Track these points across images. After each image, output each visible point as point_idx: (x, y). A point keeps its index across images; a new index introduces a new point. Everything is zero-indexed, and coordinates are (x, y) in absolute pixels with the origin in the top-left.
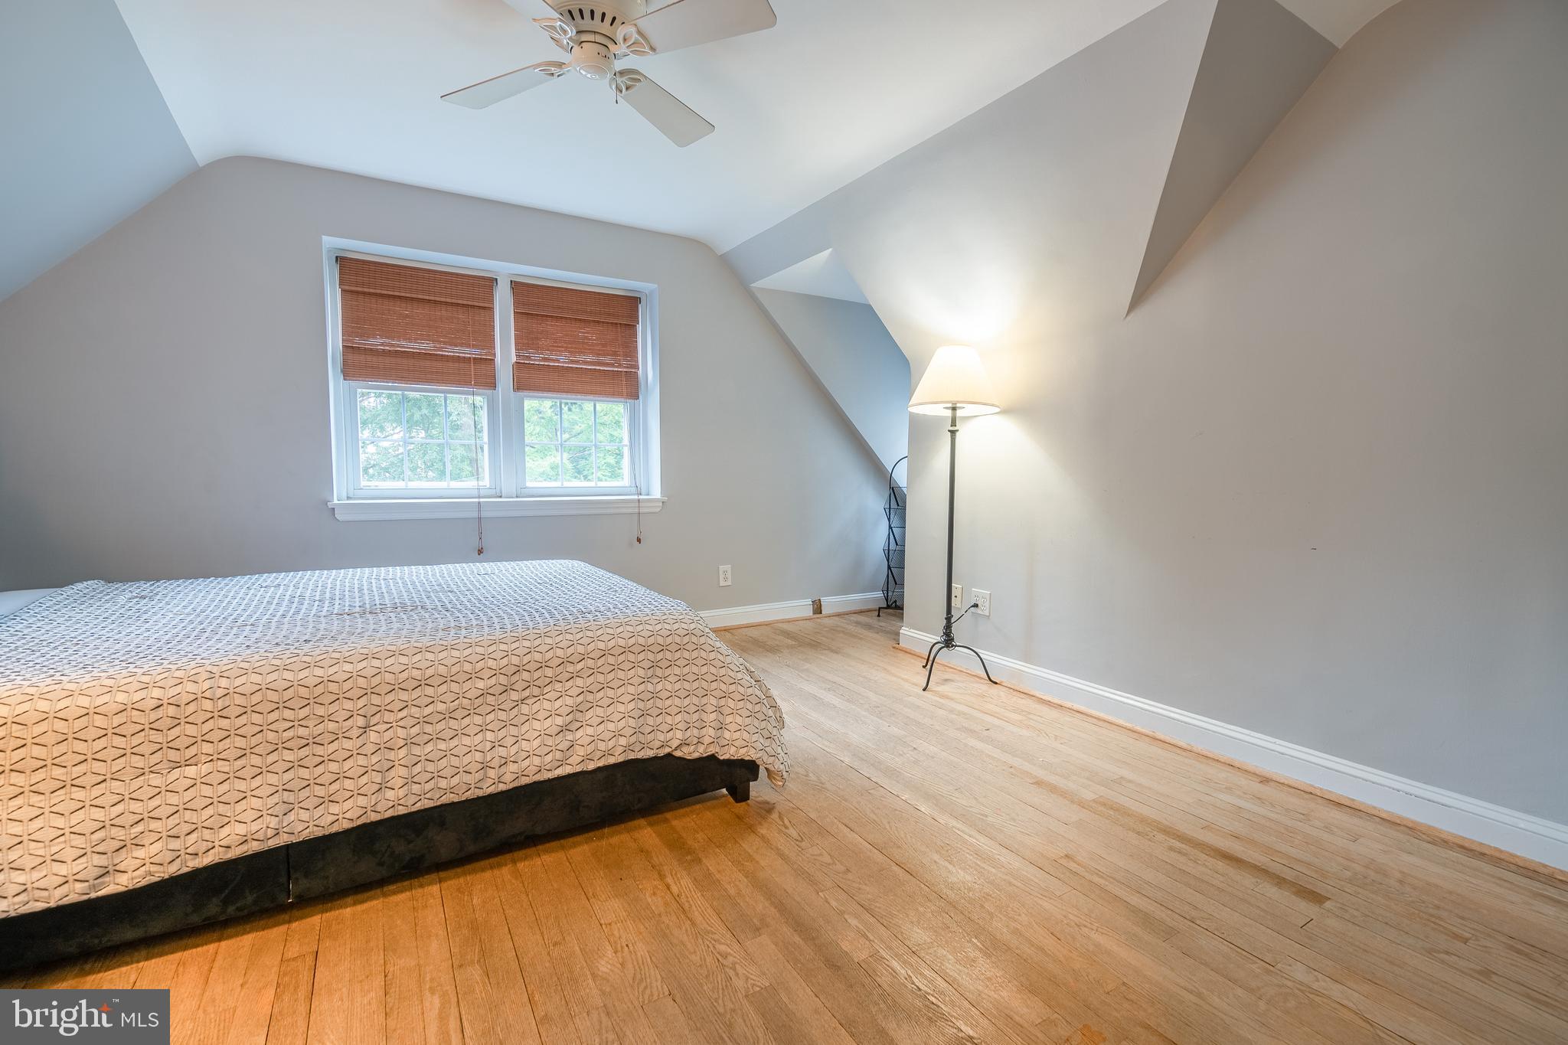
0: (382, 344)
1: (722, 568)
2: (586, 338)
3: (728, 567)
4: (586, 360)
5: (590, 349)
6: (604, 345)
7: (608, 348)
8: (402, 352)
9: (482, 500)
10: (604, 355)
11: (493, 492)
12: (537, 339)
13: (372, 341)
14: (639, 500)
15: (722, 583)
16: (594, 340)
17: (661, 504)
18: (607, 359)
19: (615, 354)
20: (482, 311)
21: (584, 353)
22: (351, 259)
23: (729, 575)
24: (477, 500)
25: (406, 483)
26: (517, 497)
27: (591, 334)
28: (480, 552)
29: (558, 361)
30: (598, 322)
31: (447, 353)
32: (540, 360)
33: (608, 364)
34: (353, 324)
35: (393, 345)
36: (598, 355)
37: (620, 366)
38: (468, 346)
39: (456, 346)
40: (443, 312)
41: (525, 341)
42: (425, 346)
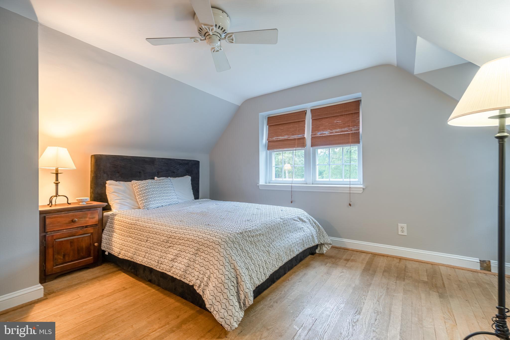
0: (276, 139)
1: (400, 225)
2: (337, 123)
3: (405, 225)
4: (336, 131)
5: (338, 127)
6: (344, 124)
7: (346, 124)
8: (281, 140)
9: (293, 185)
10: (344, 128)
11: (305, 182)
12: (319, 127)
13: (274, 138)
14: (350, 188)
15: (400, 233)
16: (340, 123)
17: (362, 190)
18: (346, 129)
19: (349, 126)
20: (302, 122)
21: (336, 129)
22: (271, 117)
23: (405, 229)
24: (291, 185)
25: (283, 179)
26: (313, 184)
27: (338, 121)
28: (292, 202)
29: (325, 134)
30: (342, 115)
31: (292, 138)
32: (319, 135)
33: (347, 131)
34: (270, 135)
35: (278, 139)
36: (342, 128)
37: (352, 131)
38: (298, 134)
39: (294, 135)
40: (291, 126)
41: (315, 129)
42: (286, 137)
